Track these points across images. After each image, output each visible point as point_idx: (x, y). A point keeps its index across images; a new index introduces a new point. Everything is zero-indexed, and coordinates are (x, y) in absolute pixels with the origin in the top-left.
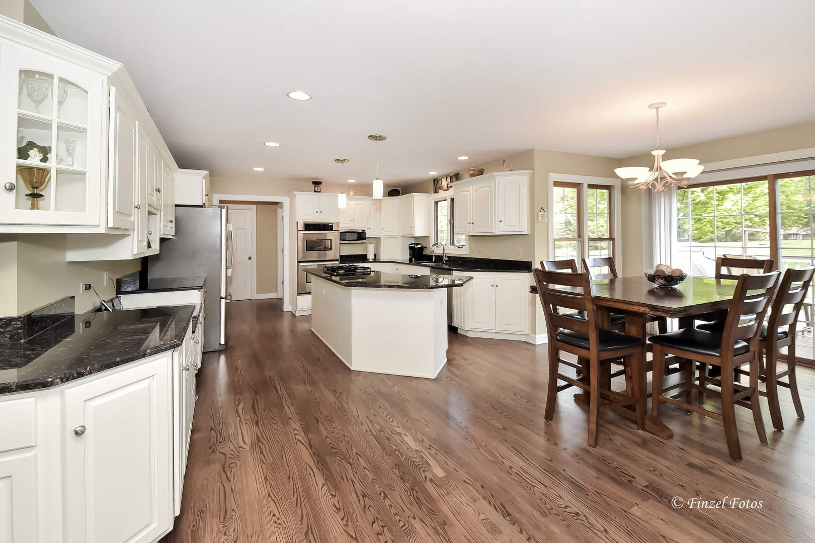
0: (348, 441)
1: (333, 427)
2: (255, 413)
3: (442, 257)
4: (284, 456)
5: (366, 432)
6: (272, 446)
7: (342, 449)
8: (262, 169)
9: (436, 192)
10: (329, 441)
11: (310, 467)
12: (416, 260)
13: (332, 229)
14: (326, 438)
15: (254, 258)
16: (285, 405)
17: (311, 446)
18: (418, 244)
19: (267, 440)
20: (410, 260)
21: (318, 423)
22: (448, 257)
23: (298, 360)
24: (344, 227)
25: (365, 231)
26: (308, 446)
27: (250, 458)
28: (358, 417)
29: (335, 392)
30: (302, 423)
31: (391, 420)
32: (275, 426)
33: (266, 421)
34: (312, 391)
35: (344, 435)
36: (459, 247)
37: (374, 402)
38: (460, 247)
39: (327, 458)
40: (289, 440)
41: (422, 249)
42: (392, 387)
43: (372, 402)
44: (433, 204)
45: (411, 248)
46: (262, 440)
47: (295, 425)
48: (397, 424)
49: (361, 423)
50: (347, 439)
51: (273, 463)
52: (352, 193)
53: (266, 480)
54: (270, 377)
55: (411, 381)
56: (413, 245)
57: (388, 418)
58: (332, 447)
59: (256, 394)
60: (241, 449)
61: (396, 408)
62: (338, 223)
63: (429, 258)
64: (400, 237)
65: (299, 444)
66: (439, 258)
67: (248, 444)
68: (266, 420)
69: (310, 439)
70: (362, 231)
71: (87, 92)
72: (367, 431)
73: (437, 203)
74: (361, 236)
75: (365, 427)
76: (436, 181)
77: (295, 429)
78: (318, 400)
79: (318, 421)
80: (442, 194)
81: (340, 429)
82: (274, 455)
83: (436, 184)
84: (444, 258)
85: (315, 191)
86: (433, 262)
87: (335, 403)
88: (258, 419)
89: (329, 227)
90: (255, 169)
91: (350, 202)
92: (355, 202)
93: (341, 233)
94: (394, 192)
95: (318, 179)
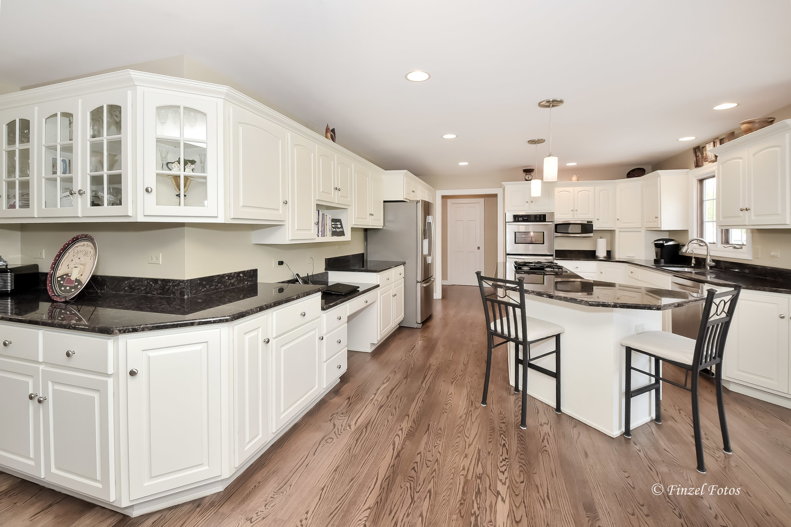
0: (435, 470)
1: (436, 444)
2: (388, 397)
3: (704, 260)
4: (369, 453)
5: (461, 468)
6: (370, 437)
7: (420, 476)
8: (467, 163)
9: (698, 165)
10: (418, 459)
11: (377, 478)
12: (665, 263)
13: (544, 220)
14: (418, 454)
15: (482, 248)
16: (417, 399)
17: (398, 455)
18: (667, 240)
19: (372, 428)
20: (656, 262)
21: (426, 432)
22: (714, 261)
23: (468, 355)
24: (559, 219)
25: (591, 222)
26: (395, 454)
27: (345, 441)
28: (470, 445)
29: (472, 404)
30: (413, 426)
31: (503, 469)
32: (390, 417)
33: (389, 409)
34: (451, 394)
35: (437, 460)
36: (735, 248)
37: (502, 436)
38: (737, 247)
39: (399, 478)
40: (388, 438)
41: (678, 247)
42: (541, 425)
43: (501, 434)
44: (695, 185)
45: (657, 245)
46: (369, 427)
47: (406, 425)
48: (506, 478)
49: (466, 455)
50: (436, 466)
51: (355, 455)
52: (574, 178)
53: (336, 470)
54: (430, 365)
55: (575, 427)
56: (661, 242)
57: (502, 465)
58: (414, 468)
59: (406, 377)
60: (348, 428)
61: (522, 457)
62: (552, 214)
63: (685, 261)
64: (643, 230)
65: (392, 446)
66: (701, 262)
67: (357, 425)
68: (390, 407)
69: (404, 447)
70: (588, 222)
71: (205, 115)
72: (464, 469)
73: (701, 181)
74: (587, 228)
75: (466, 463)
76: (698, 149)
77: (401, 429)
78: (448, 406)
79: (428, 429)
80: (707, 168)
81: (440, 451)
82: (363, 446)
83: (698, 154)
84: (708, 261)
85: (526, 180)
86: (692, 267)
87: (461, 417)
88: (383, 405)
89: (541, 218)
90: (460, 164)
91: (571, 189)
92: (577, 189)
93: (556, 225)
94: (636, 172)
95: (530, 166)
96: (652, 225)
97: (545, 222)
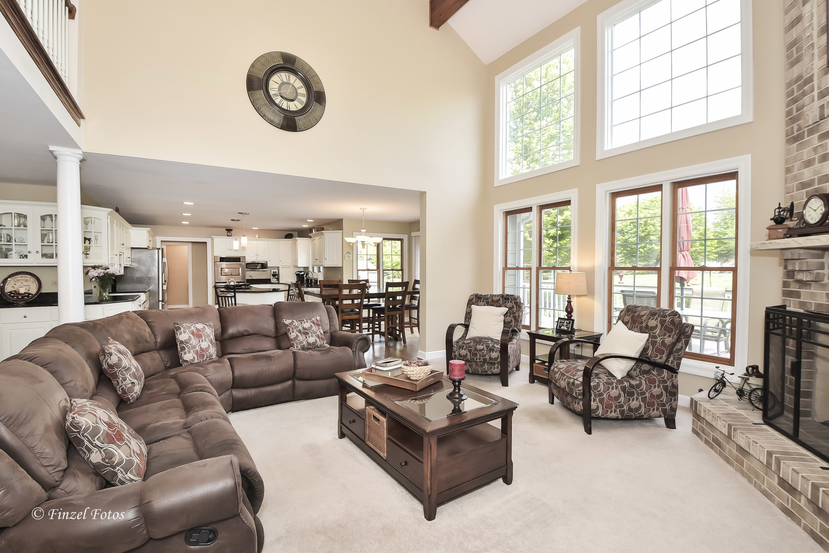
18: (301, 272)
24: (249, 259)
25: (267, 262)
41: (307, 275)
45: (297, 275)
52: (257, 236)
56: (299, 273)
62: (244, 257)
64: (291, 267)
70: (265, 262)
74: (264, 266)
85: (228, 236)
89: (237, 260)
90: (183, 223)
91: (255, 242)
92: (259, 243)
93: (247, 264)
94: (289, 236)
95: (229, 227)
96: (295, 264)
97: (240, 262)
